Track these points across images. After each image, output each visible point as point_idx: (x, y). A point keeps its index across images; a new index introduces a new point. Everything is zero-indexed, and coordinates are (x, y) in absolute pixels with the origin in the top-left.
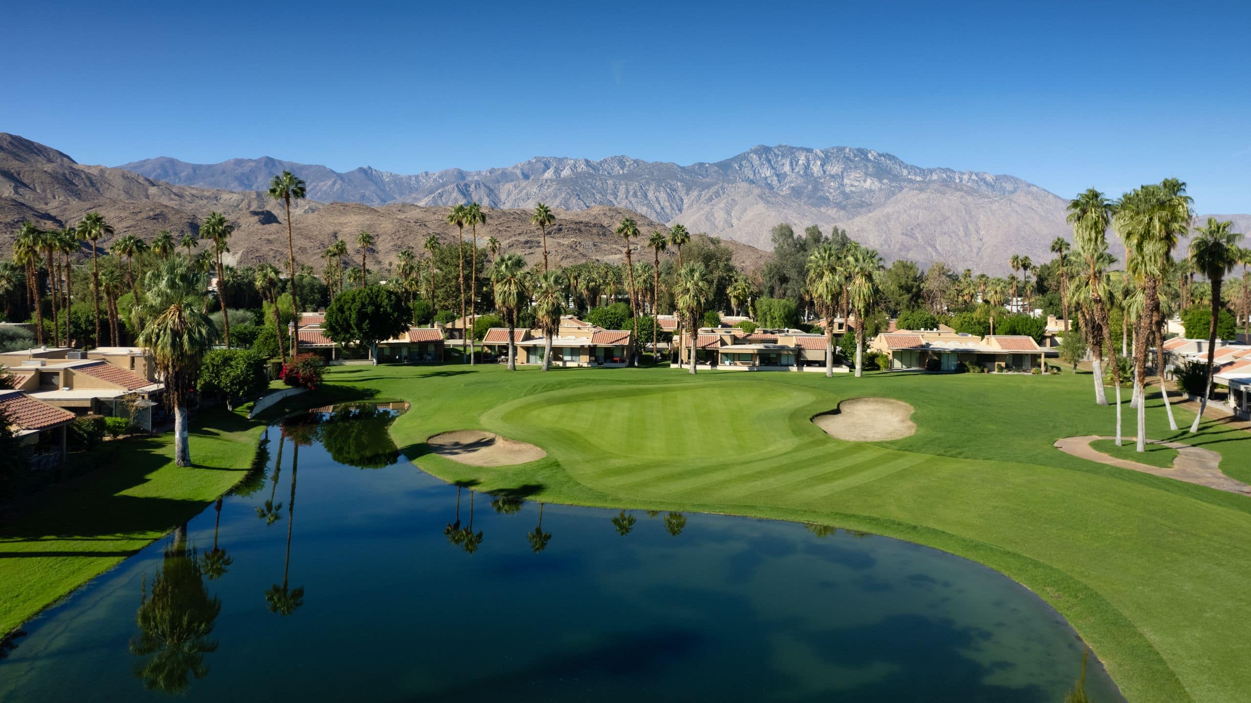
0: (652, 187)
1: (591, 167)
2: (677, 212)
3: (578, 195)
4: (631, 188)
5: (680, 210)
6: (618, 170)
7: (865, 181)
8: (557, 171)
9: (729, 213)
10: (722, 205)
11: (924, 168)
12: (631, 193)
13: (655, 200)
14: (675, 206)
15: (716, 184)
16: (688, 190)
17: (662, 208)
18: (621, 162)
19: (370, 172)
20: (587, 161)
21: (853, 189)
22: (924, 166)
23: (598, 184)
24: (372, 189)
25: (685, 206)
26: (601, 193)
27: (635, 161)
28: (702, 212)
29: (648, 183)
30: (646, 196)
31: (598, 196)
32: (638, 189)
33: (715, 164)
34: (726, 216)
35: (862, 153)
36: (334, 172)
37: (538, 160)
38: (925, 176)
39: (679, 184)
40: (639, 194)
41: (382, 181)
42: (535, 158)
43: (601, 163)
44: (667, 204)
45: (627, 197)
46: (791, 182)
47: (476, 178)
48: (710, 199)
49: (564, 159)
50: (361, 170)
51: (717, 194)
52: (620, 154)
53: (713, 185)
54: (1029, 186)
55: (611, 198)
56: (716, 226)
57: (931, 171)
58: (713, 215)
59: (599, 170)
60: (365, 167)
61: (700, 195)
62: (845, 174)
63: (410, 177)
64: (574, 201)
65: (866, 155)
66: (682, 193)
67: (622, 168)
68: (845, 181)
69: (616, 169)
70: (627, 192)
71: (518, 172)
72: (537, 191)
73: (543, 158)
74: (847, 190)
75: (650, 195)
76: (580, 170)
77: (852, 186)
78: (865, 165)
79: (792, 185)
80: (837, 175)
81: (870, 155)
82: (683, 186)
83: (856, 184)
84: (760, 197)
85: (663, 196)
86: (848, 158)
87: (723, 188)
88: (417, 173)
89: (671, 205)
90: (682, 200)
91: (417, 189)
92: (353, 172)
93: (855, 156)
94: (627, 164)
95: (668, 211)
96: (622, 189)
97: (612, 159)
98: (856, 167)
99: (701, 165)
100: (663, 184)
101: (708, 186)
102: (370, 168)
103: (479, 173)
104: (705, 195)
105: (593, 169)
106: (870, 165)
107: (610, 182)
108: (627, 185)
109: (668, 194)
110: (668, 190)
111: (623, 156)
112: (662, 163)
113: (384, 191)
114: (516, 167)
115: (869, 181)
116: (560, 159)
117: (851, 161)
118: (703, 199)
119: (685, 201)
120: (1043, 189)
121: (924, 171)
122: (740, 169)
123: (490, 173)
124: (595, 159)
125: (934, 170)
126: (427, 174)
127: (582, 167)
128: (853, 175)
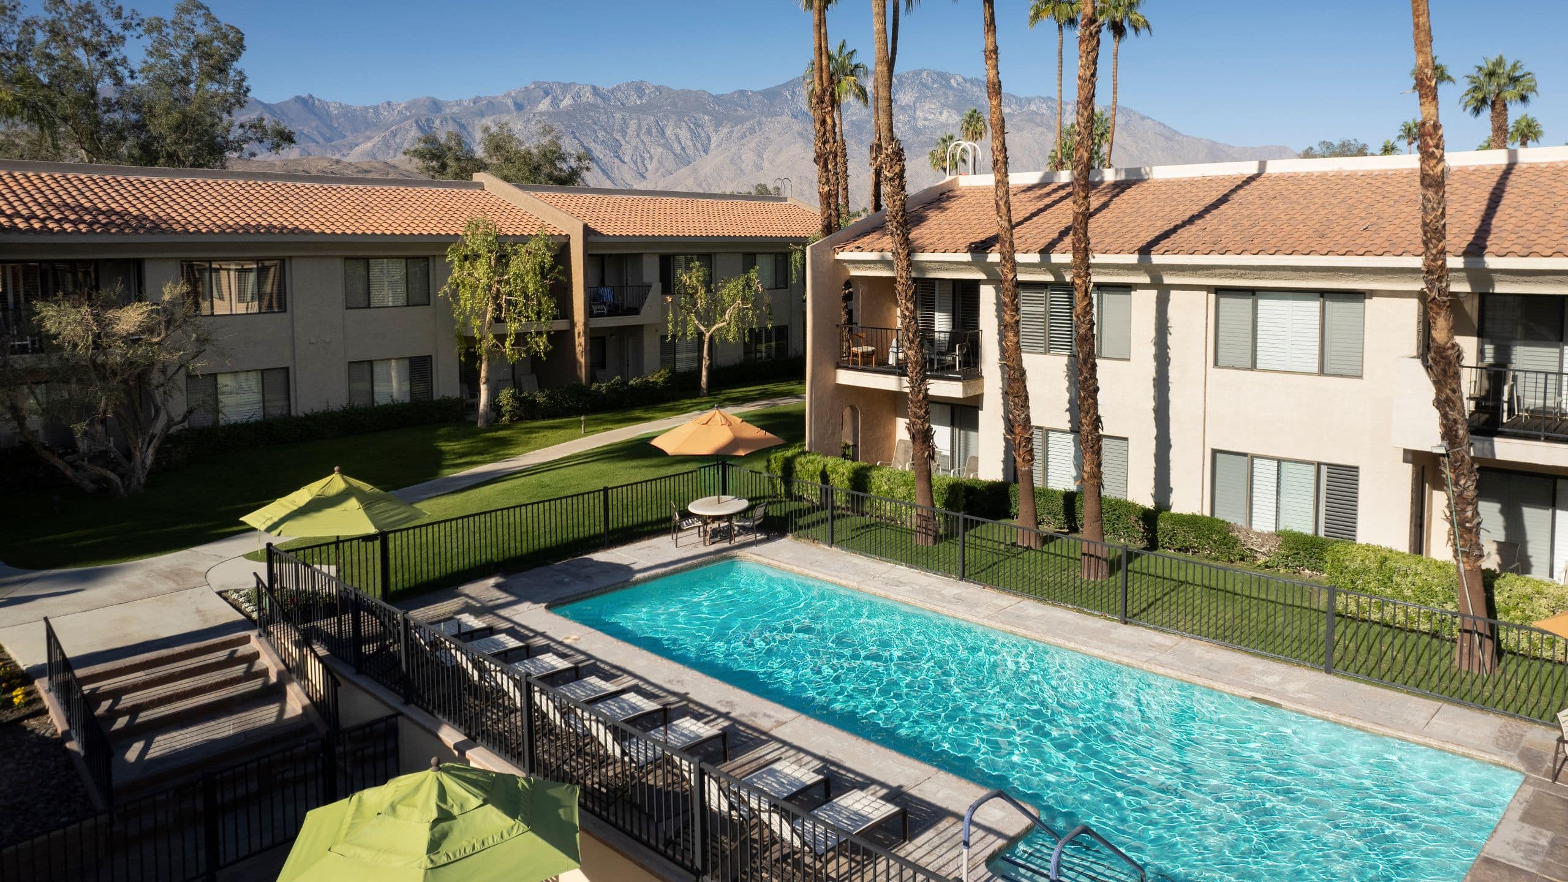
0: (671, 122)
1: (598, 95)
2: (702, 153)
3: (573, 132)
4: (644, 123)
5: (706, 151)
6: (634, 100)
7: (941, 113)
8: (555, 102)
9: (760, 155)
10: (753, 145)
11: (1022, 97)
12: (644, 130)
13: (674, 138)
14: (699, 146)
15: (753, 117)
16: (718, 125)
17: (683, 149)
18: (639, 89)
19: (311, 101)
20: (594, 88)
21: (927, 123)
22: (1022, 95)
23: (603, 118)
24: (314, 124)
25: (713, 146)
26: (605, 130)
27: (657, 89)
28: (728, 154)
29: (666, 117)
30: (663, 133)
31: (601, 135)
32: (652, 124)
33: (760, 92)
34: (755, 158)
35: (943, 78)
36: (261, 103)
37: (538, 85)
38: (1021, 106)
39: (706, 118)
40: (654, 130)
41: (328, 114)
42: (534, 83)
43: (612, 91)
44: (690, 143)
45: (638, 135)
46: (853, 115)
47: (455, 110)
48: (743, 136)
49: (570, 84)
50: (299, 99)
51: (752, 131)
52: (636, 79)
53: (747, 119)
54: (1143, 118)
55: (618, 136)
56: (742, 171)
57: (1029, 101)
58: (740, 158)
59: (609, 100)
60: (305, 95)
61: (731, 132)
62: (918, 105)
63: (366, 109)
64: (567, 141)
65: (948, 81)
66: (710, 129)
67: (640, 98)
68: (918, 113)
69: (632, 99)
70: (640, 127)
71: (509, 102)
72: (522, 128)
73: (544, 83)
74: (920, 124)
75: (669, 132)
76: (584, 100)
77: (925, 119)
78: (945, 94)
79: (854, 118)
80: (908, 105)
81: (952, 81)
82: (711, 121)
83: (931, 117)
84: (800, 134)
85: (684, 133)
86: (924, 85)
87: (760, 123)
88: (375, 104)
89: (694, 145)
90: (709, 139)
91: (375, 125)
92: (286, 103)
93: (934, 82)
94: (647, 91)
95: (690, 152)
96: (633, 124)
97: (628, 85)
98: (934, 96)
99: (742, 93)
100: (686, 119)
101: (741, 121)
102: (310, 96)
103: (459, 103)
104: (738, 130)
105: (603, 99)
106: (950, 93)
107: (618, 116)
108: (639, 119)
109: (692, 131)
110: (692, 126)
111: (642, 82)
112: (689, 91)
113: (330, 127)
114: (508, 95)
115: (945, 113)
116: (565, 85)
117: (928, 88)
118: (735, 136)
119: (713, 140)
120: (1160, 124)
121: (1021, 100)
122: (793, 98)
123: (474, 103)
124: (605, 86)
125: (1033, 99)
126: (389, 104)
127: (588, 96)
128: (928, 106)
